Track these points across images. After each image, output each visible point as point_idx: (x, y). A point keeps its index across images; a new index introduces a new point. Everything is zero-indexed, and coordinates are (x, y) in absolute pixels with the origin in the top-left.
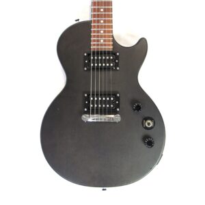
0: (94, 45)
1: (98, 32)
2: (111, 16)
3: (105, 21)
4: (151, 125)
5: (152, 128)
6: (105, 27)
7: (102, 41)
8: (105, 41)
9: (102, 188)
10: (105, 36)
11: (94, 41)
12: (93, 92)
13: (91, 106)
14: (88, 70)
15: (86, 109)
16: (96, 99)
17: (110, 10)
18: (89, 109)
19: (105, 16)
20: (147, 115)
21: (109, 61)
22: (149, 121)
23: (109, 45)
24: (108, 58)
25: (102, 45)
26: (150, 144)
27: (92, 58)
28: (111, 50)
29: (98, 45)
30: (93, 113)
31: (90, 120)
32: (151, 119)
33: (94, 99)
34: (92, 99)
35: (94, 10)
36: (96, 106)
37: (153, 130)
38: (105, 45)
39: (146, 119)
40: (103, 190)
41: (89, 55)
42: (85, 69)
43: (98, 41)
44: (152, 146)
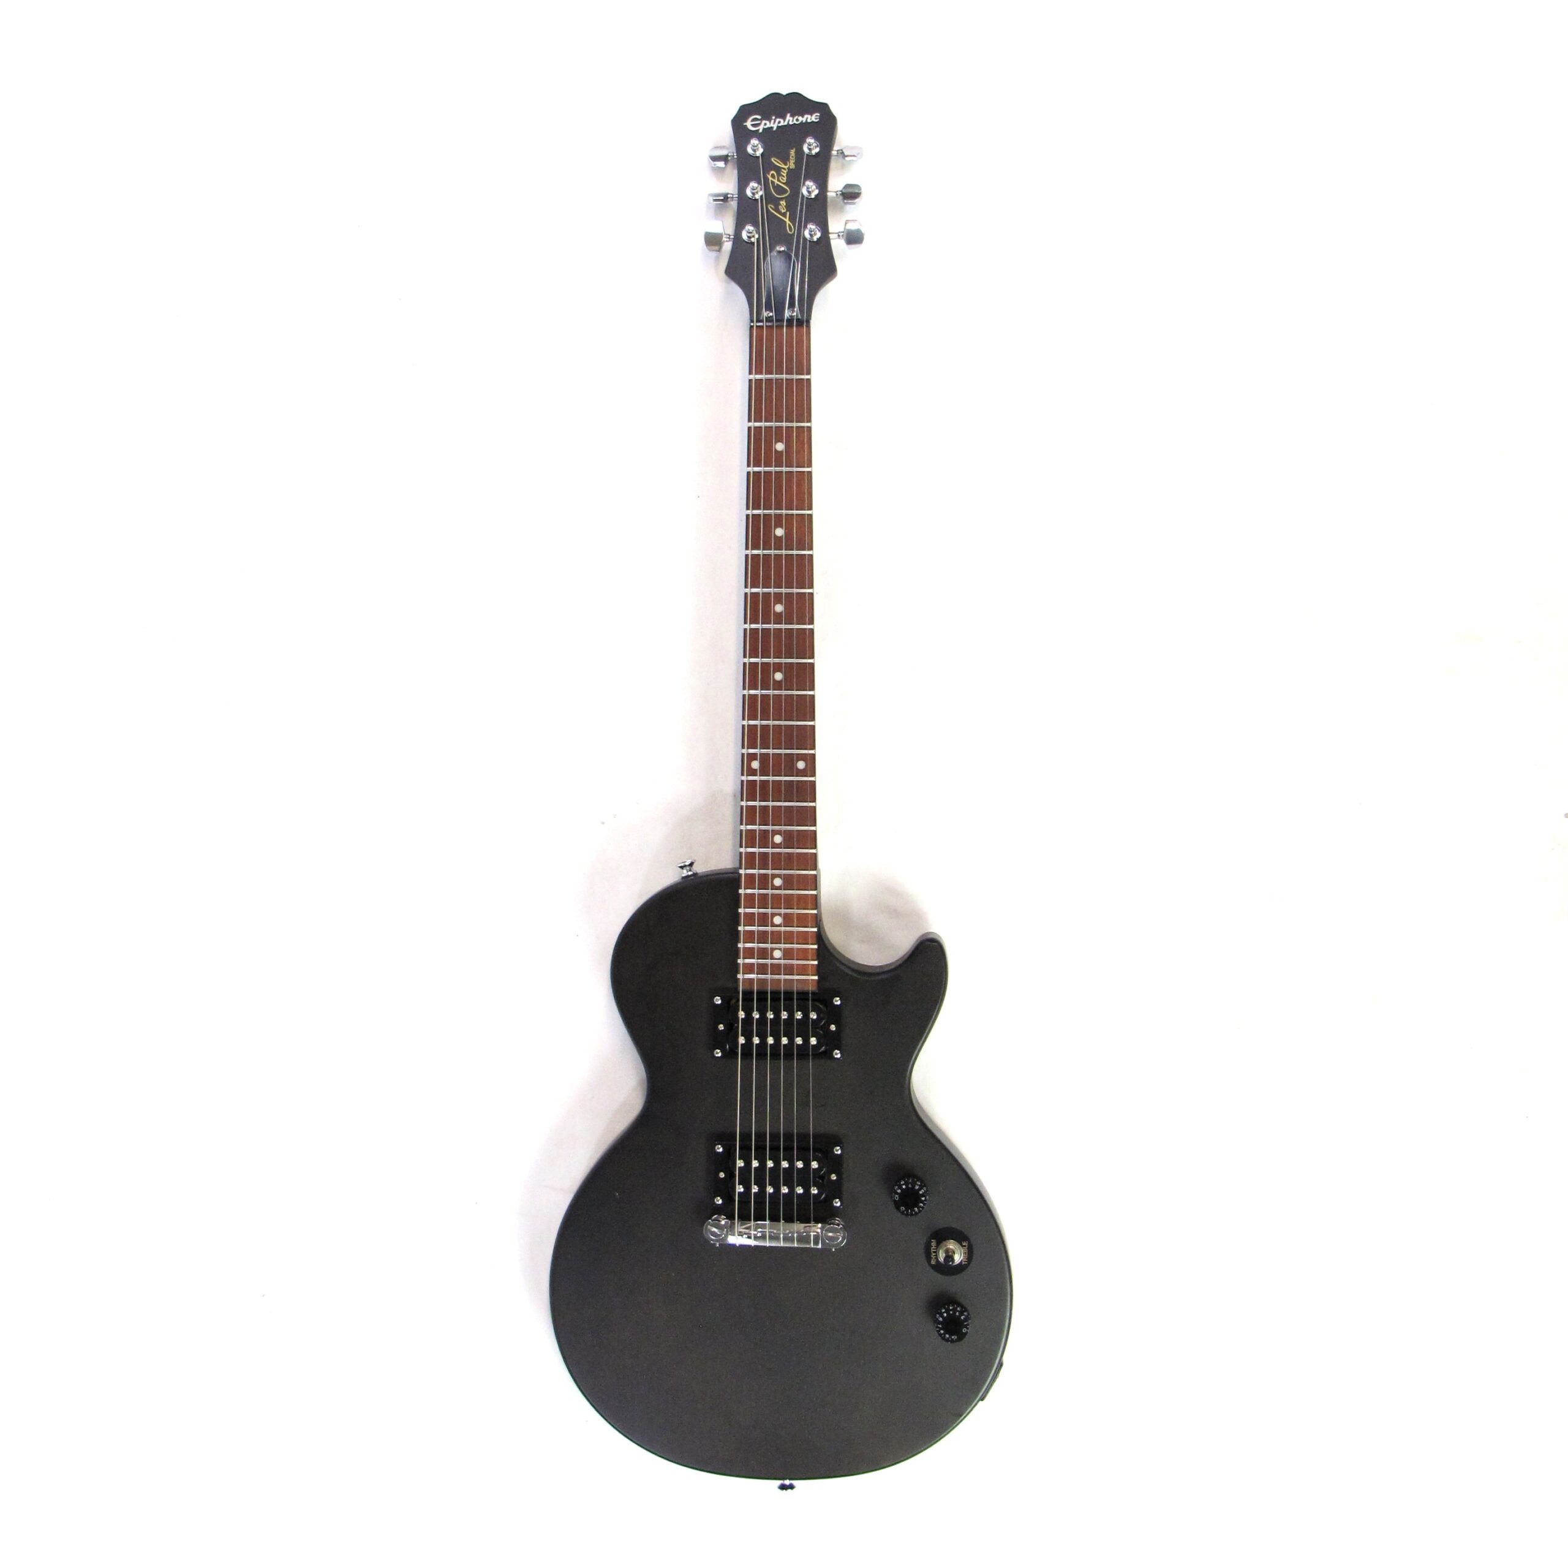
0: (749, 969)
1: (764, 920)
2: (811, 862)
3: (788, 882)
4: (958, 1258)
5: (961, 1268)
6: (789, 902)
7: (777, 954)
8: (788, 954)
9: (779, 1482)
10: (789, 938)
11: (749, 953)
12: (746, 1137)
13: (740, 1189)
14: (730, 1054)
15: (719, 1201)
16: (755, 1164)
17: (811, 839)
18: (729, 1198)
19: (789, 861)
20: (942, 1223)
21: (803, 1027)
22: (952, 1245)
23: (803, 970)
24: (799, 1015)
25: (776, 969)
26: (954, 1328)
27: (742, 1015)
28: (811, 988)
29: (762, 969)
30: (744, 1217)
31: (734, 1240)
32: (960, 1237)
33: (748, 1164)
34: (740, 1163)
35: (750, 839)
36: (755, 1189)
37: (965, 1274)
38: (789, 970)
39: (941, 1236)
40: (783, 1487)
41: (729, 1007)
42: (718, 1053)
43: (764, 954)
44: (961, 1337)
